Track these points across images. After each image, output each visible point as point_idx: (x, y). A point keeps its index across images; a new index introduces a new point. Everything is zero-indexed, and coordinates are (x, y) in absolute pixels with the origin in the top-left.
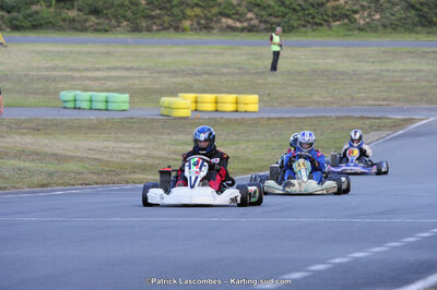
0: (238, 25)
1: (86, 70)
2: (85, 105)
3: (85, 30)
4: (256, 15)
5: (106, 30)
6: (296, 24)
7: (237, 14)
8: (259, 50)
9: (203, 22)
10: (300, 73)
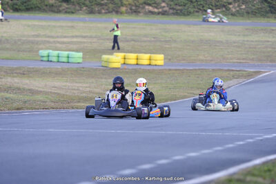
0: (156, 10)
2: (55, 59)
3: (59, 12)
4: (167, 4)
5: (73, 13)
6: (192, 11)
7: (155, 3)
8: (168, 26)
9: (134, 8)
10: (193, 41)
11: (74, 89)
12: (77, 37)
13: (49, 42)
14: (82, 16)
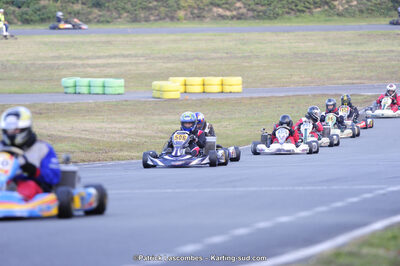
0: (228, 13)
1: (88, 58)
2: (85, 90)
4: (245, 4)
5: (108, 22)
6: (280, 12)
7: (226, 3)
8: (246, 35)
9: (196, 11)
10: (283, 56)
11: (114, 133)
12: (115, 56)
13: (75, 66)
14: (122, 27)
